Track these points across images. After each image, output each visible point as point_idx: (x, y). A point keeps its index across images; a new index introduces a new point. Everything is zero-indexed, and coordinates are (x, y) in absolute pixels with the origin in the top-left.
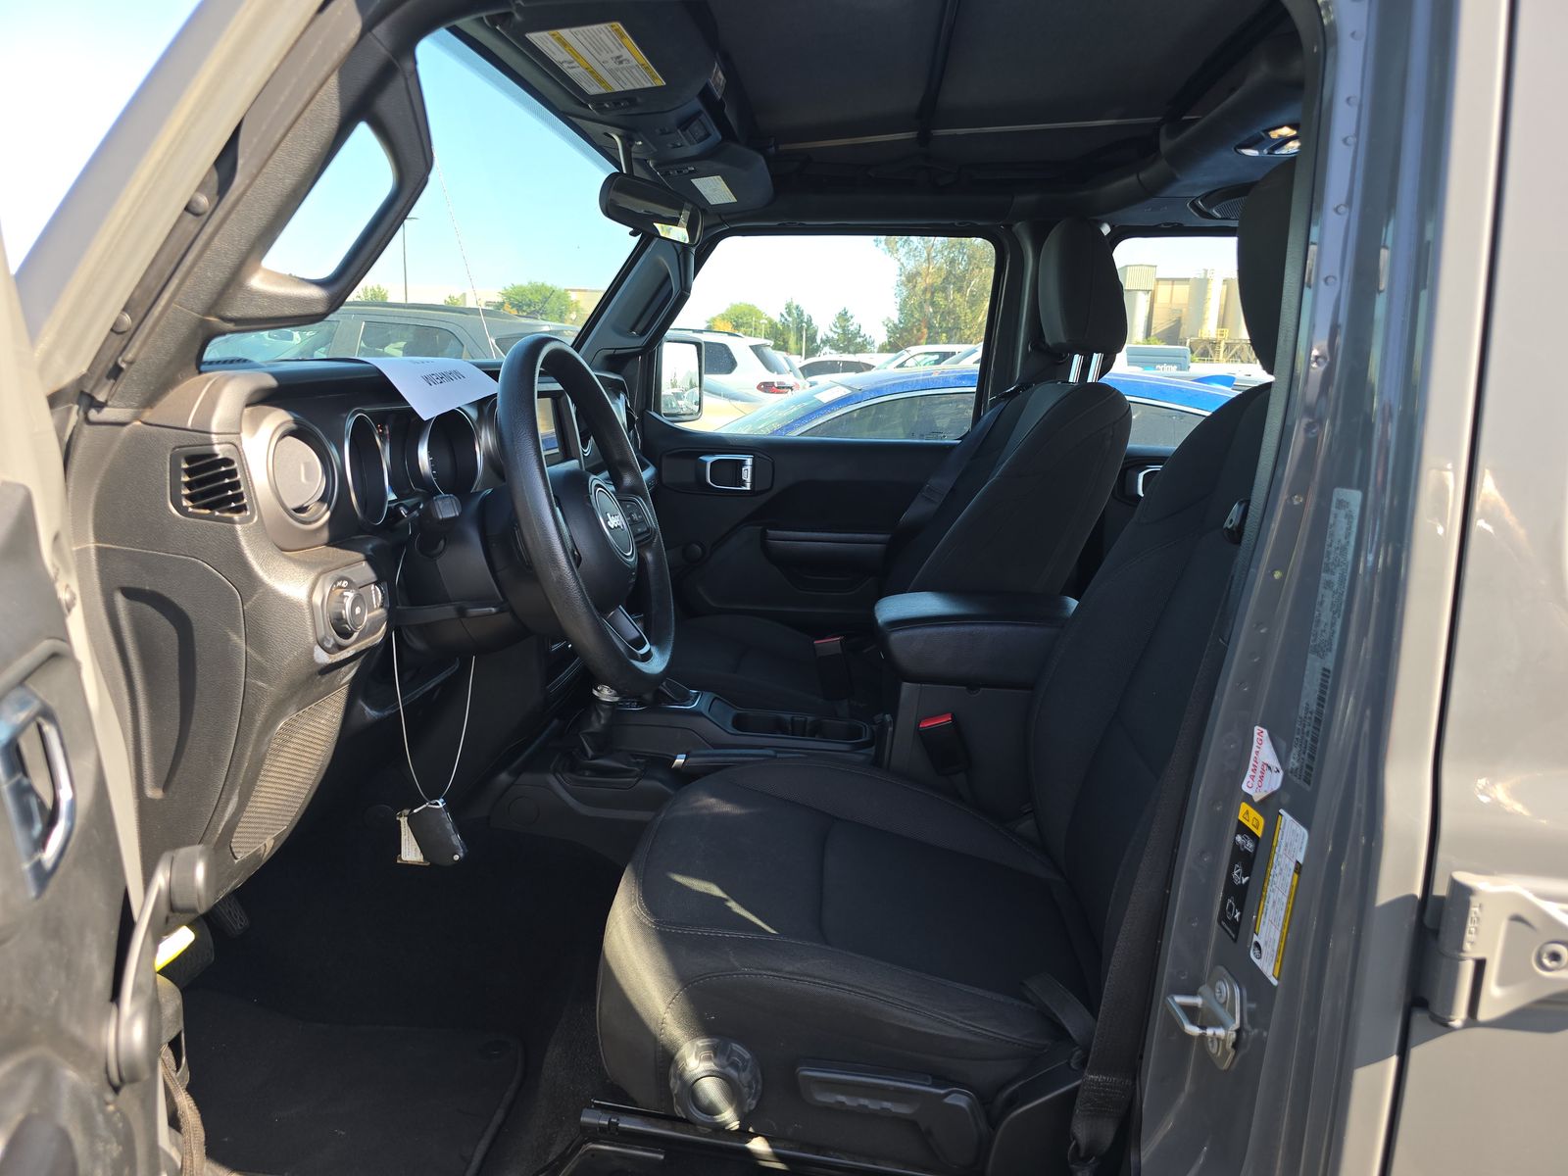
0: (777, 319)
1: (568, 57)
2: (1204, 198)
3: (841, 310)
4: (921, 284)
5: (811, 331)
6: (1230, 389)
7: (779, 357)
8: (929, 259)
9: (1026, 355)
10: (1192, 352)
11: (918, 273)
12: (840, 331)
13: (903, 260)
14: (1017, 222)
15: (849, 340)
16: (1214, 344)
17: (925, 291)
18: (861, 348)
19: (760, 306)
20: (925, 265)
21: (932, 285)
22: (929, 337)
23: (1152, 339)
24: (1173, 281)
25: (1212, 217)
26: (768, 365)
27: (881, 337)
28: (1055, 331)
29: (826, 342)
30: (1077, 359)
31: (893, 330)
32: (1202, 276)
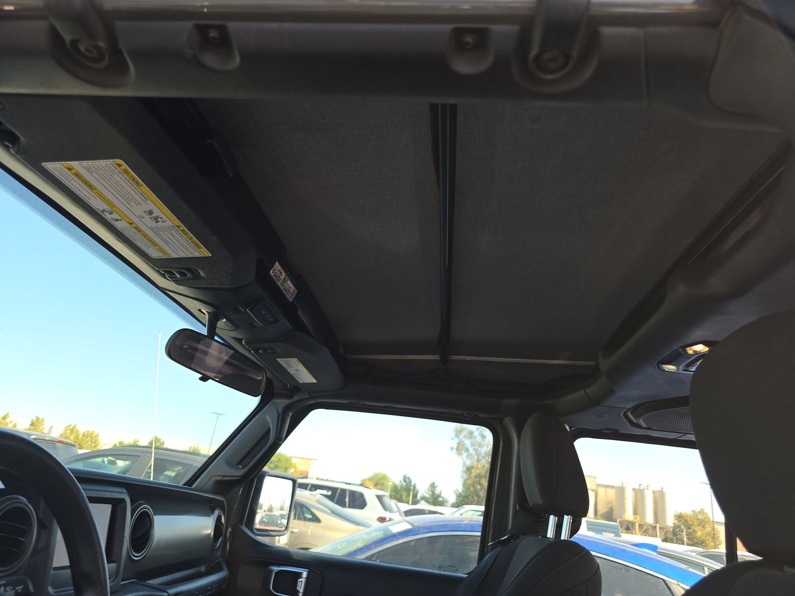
0: (398, 483)
1: (106, 207)
2: (634, 410)
3: (432, 482)
4: (474, 473)
5: (416, 492)
6: (655, 554)
7: (393, 503)
8: (478, 461)
9: (515, 512)
10: (621, 527)
11: (472, 467)
12: (430, 493)
13: (465, 459)
14: (506, 417)
15: (436, 500)
16: (633, 524)
17: (476, 477)
18: (442, 504)
19: (389, 475)
20: (476, 463)
21: (479, 474)
22: (478, 502)
23: (598, 516)
24: (606, 486)
25: (638, 426)
26: (385, 508)
27: (452, 499)
28: (534, 496)
29: (423, 498)
30: (552, 519)
31: (459, 496)
32: (621, 485)
